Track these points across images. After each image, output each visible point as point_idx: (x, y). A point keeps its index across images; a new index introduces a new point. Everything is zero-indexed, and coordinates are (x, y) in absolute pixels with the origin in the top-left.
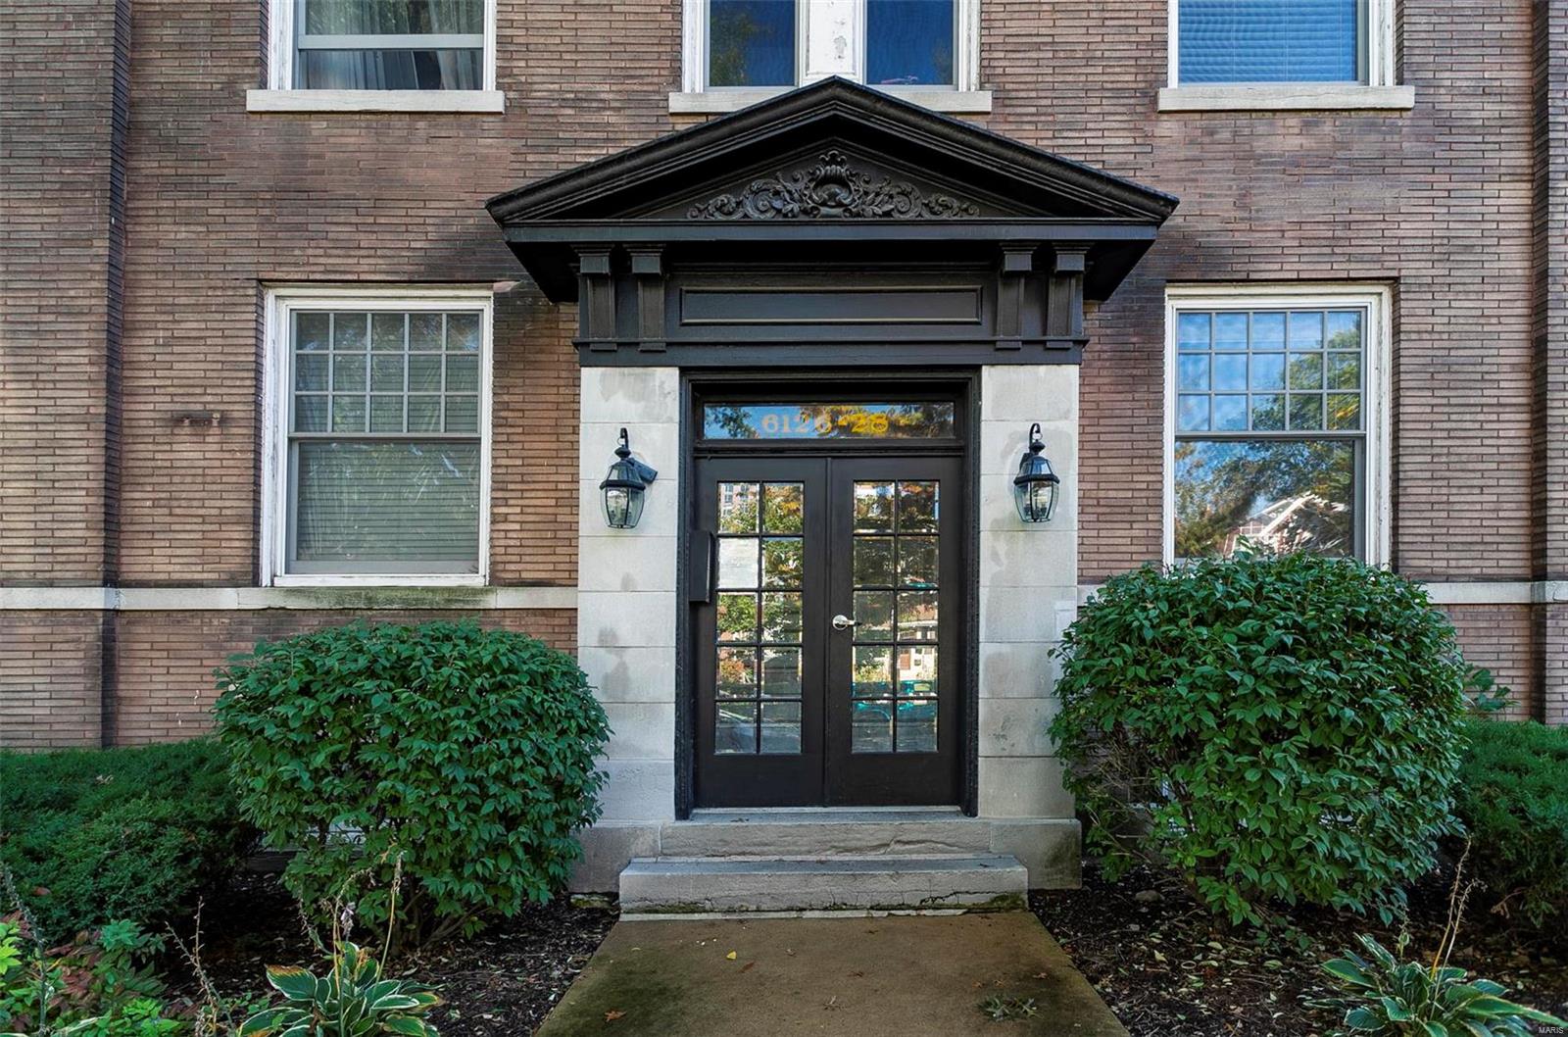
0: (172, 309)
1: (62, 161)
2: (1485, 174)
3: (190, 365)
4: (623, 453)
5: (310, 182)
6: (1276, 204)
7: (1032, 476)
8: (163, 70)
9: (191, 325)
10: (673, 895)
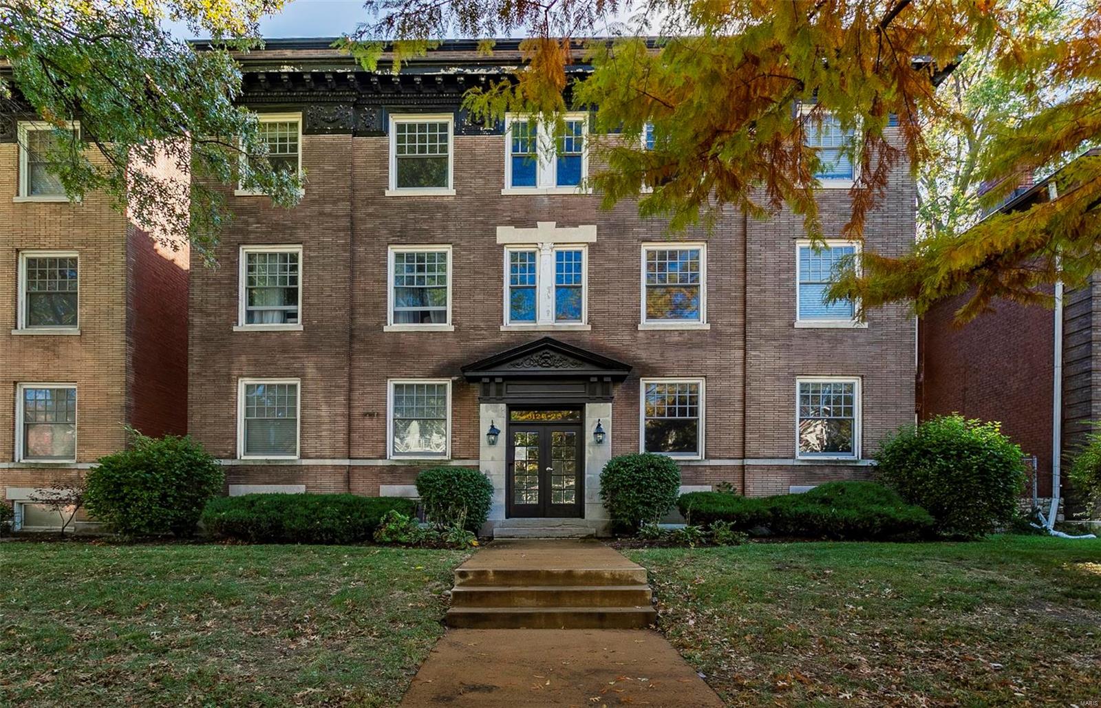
0: (363, 385)
1: (336, 347)
2: (731, 348)
3: (369, 400)
4: (492, 426)
5: (400, 350)
6: (671, 355)
7: (599, 431)
8: (360, 320)
9: (369, 389)
10: (506, 534)
